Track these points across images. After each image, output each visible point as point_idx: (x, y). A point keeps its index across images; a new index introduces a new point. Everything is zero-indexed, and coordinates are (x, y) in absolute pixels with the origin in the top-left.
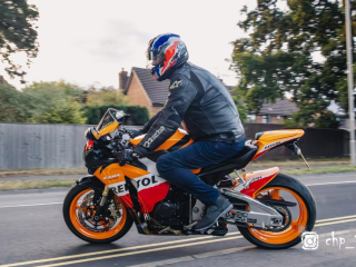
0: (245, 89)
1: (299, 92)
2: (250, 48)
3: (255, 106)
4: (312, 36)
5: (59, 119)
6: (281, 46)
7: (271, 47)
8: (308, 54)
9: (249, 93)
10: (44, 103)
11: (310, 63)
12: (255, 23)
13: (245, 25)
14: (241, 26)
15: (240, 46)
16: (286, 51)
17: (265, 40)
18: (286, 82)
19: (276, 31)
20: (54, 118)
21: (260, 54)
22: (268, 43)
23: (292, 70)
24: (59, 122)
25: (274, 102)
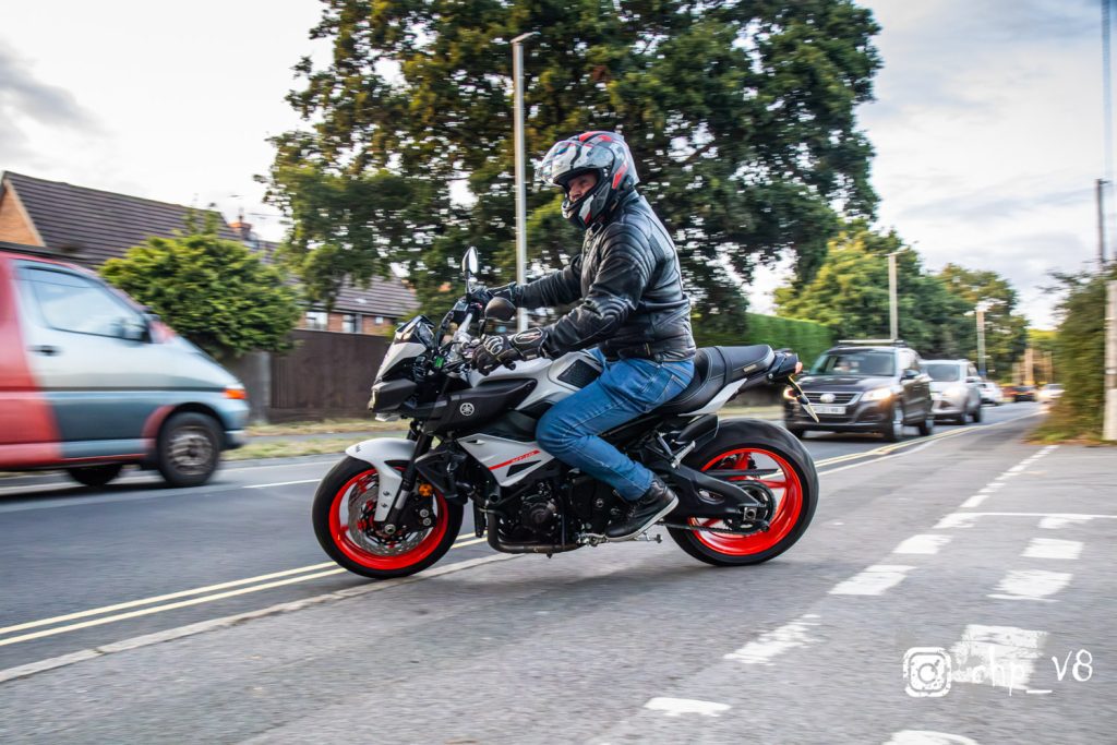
0: (303, 249)
1: (421, 265)
2: (316, 157)
3: (324, 293)
4: (453, 148)
6: (386, 159)
7: (364, 160)
8: (442, 184)
9: (308, 262)
11: (446, 204)
12: (327, 102)
13: (303, 102)
14: (294, 104)
15: (290, 149)
16: (397, 173)
17: (351, 145)
18: (395, 241)
19: (373, 126)
21: (338, 174)
22: (358, 149)
23: (407, 216)
25: (367, 284)
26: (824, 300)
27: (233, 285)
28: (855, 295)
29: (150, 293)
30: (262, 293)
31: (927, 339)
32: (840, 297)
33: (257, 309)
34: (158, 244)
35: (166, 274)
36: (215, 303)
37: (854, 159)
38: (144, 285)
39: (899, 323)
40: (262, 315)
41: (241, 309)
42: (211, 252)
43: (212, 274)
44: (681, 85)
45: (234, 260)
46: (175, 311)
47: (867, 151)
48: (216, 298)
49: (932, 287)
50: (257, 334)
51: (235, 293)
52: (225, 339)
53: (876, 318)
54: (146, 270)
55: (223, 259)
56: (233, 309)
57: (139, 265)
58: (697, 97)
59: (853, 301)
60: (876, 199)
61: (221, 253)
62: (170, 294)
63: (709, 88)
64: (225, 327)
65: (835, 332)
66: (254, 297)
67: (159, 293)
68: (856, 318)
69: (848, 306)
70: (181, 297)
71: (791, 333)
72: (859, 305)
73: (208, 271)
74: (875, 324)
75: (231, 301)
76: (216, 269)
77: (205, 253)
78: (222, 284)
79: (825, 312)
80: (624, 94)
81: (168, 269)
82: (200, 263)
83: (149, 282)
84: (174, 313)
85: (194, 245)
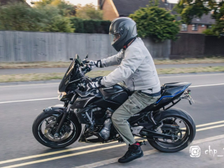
5: (57, 29)
10: (47, 18)
20: (53, 29)
24: (57, 31)
27: (162, 21)
29: (140, 24)
30: (169, 23)
33: (168, 28)
34: (143, 9)
35: (144, 19)
36: (157, 26)
40: (170, 30)
41: (164, 28)
42: (156, 12)
43: (156, 18)
45: (162, 14)
50: (168, 35)
51: (162, 24)
52: (159, 37)
55: (159, 14)
56: (162, 28)
64: (159, 33)
66: (168, 25)
67: (143, 24)
70: (148, 25)
75: (161, 26)
78: (159, 21)
81: (145, 17)
82: (153, 15)
83: (140, 21)
84: (146, 30)
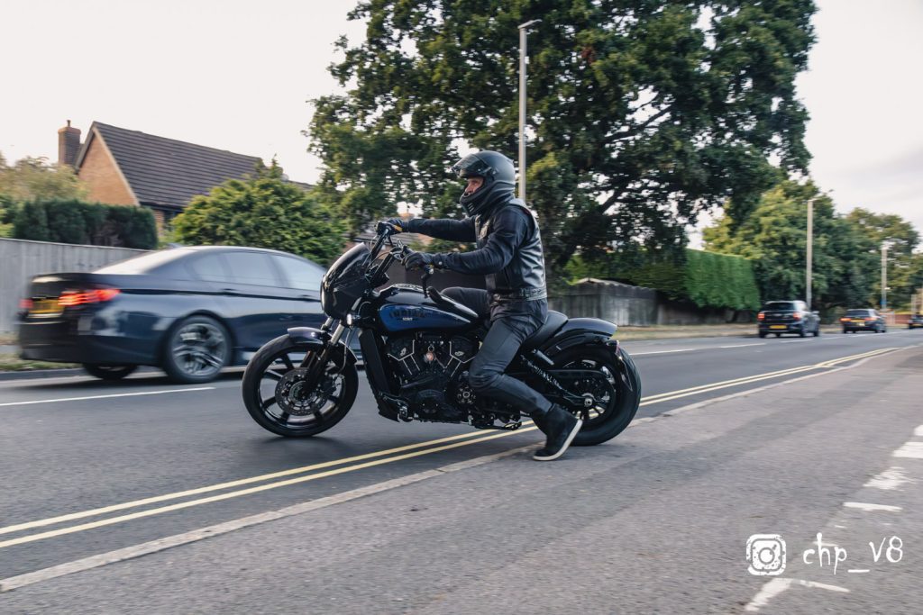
2: (346, 116)
13: (340, 72)
15: (327, 110)
26: (747, 238)
27: (296, 219)
28: (774, 235)
29: (232, 224)
30: (318, 226)
31: (837, 273)
32: (763, 236)
33: (314, 238)
34: (235, 185)
35: (243, 209)
36: (283, 233)
37: (792, 122)
38: (227, 218)
39: (813, 259)
40: (318, 243)
41: (302, 238)
42: (277, 193)
43: (280, 210)
44: (653, 63)
45: (294, 200)
46: (252, 238)
47: (804, 116)
48: (284, 229)
49: (845, 229)
51: (298, 226)
53: (794, 255)
54: (229, 206)
55: (287, 199)
56: (298, 238)
57: (222, 202)
58: (666, 73)
59: (773, 239)
60: (809, 156)
61: (284, 194)
62: (249, 225)
63: (676, 64)
65: (757, 266)
66: (312, 229)
68: (775, 254)
69: (769, 243)
71: (720, 265)
72: (778, 243)
73: (276, 208)
74: (791, 259)
75: (294, 232)
76: (281, 206)
77: (273, 193)
78: (288, 218)
79: (749, 248)
80: (606, 71)
81: (245, 205)
82: (271, 201)
83: (231, 215)
85: (265, 187)
